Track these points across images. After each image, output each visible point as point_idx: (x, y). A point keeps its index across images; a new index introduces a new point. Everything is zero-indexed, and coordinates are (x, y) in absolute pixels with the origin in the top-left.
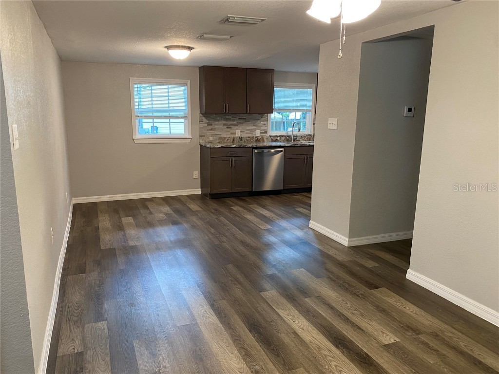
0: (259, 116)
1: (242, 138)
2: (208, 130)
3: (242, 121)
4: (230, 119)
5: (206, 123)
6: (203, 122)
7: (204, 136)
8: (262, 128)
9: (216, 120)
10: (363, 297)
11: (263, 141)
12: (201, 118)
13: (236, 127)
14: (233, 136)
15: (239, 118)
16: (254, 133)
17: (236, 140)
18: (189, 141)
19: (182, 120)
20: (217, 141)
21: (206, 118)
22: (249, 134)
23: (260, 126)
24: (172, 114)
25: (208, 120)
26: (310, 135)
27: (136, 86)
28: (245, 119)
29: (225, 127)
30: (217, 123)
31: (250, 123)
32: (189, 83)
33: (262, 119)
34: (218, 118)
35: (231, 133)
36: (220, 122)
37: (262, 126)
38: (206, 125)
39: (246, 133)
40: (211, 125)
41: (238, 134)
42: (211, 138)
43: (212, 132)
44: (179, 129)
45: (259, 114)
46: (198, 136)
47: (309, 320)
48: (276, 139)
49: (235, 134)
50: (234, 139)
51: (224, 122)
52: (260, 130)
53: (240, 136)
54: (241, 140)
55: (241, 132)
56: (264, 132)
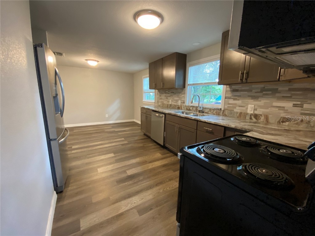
0: (181, 90)
3: (172, 94)
15: (171, 92)
16: (178, 103)
25: (160, 93)
26: (221, 109)
28: (173, 92)
34: (163, 92)
39: (174, 102)
40: (161, 96)
43: (161, 100)
49: (169, 102)
50: (168, 105)
51: (165, 95)
52: (181, 101)
53: (171, 104)
54: (171, 106)
55: (172, 101)
56: (183, 102)
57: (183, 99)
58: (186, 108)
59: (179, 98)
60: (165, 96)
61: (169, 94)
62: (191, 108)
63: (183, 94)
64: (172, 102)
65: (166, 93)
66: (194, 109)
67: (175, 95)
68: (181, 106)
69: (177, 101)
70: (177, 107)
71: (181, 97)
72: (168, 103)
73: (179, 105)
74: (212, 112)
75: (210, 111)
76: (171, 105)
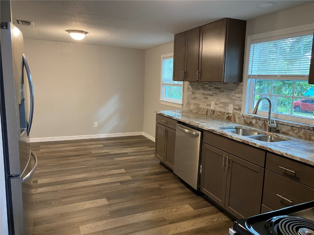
0: (234, 85)
2: (191, 99)
3: (217, 91)
4: (207, 88)
7: (189, 104)
11: (234, 121)
12: (189, 87)
15: (215, 88)
16: (227, 108)
17: (209, 113)
18: (181, 107)
22: (222, 108)
23: (234, 99)
25: (192, 88)
28: (219, 88)
30: (198, 91)
35: (208, 105)
37: (236, 100)
39: (220, 107)
40: (194, 93)
41: (213, 106)
42: (192, 107)
43: (194, 101)
46: (186, 104)
48: (251, 122)
49: (210, 105)
50: (207, 111)
51: (203, 91)
52: (234, 105)
53: (213, 109)
54: (213, 114)
55: (215, 104)
56: (238, 108)
57: (237, 103)
58: (245, 120)
59: (231, 99)
60: (203, 94)
61: (210, 90)
62: (254, 121)
63: (238, 93)
64: (216, 106)
65: (204, 88)
66: (261, 123)
67: (223, 93)
68: (234, 115)
69: (226, 105)
70: (226, 116)
71: (233, 98)
72: (208, 108)
73: (230, 114)
74: (296, 132)
75: (293, 130)
76: (213, 112)
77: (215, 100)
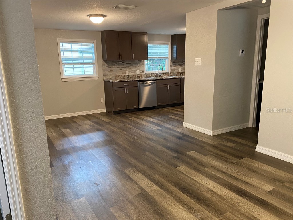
0: (139, 62)
1: (129, 75)
2: (108, 71)
4: (121, 64)
5: (107, 67)
6: (105, 67)
7: (106, 75)
8: (141, 69)
9: (113, 65)
10: (238, 164)
11: (142, 77)
12: (103, 64)
13: (125, 69)
14: (124, 75)
17: (125, 77)
18: (97, 78)
19: (92, 66)
20: (115, 78)
21: (107, 63)
23: (139, 68)
24: (85, 62)
25: (108, 65)
26: (168, 73)
27: (61, 44)
28: (130, 64)
29: (119, 69)
30: (113, 66)
31: (134, 66)
32: (95, 41)
33: (141, 64)
34: (114, 64)
35: (123, 73)
36: (116, 66)
37: (141, 68)
38: (107, 68)
39: (132, 73)
40: (110, 68)
41: (127, 73)
42: (110, 77)
43: (111, 73)
44: (90, 71)
45: (139, 60)
46: (103, 75)
47: (215, 182)
48: (149, 76)
49: (125, 73)
51: (118, 66)
52: (140, 71)
56: (142, 71)
64: (129, 72)
65: (119, 64)
67: (132, 66)
77: (128, 70)
